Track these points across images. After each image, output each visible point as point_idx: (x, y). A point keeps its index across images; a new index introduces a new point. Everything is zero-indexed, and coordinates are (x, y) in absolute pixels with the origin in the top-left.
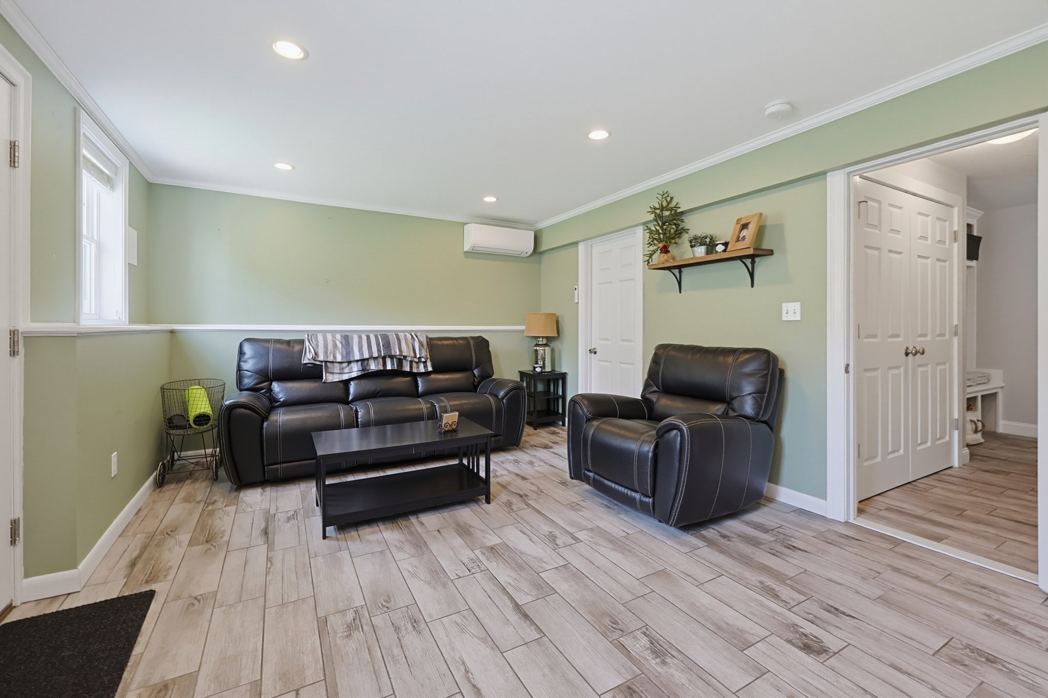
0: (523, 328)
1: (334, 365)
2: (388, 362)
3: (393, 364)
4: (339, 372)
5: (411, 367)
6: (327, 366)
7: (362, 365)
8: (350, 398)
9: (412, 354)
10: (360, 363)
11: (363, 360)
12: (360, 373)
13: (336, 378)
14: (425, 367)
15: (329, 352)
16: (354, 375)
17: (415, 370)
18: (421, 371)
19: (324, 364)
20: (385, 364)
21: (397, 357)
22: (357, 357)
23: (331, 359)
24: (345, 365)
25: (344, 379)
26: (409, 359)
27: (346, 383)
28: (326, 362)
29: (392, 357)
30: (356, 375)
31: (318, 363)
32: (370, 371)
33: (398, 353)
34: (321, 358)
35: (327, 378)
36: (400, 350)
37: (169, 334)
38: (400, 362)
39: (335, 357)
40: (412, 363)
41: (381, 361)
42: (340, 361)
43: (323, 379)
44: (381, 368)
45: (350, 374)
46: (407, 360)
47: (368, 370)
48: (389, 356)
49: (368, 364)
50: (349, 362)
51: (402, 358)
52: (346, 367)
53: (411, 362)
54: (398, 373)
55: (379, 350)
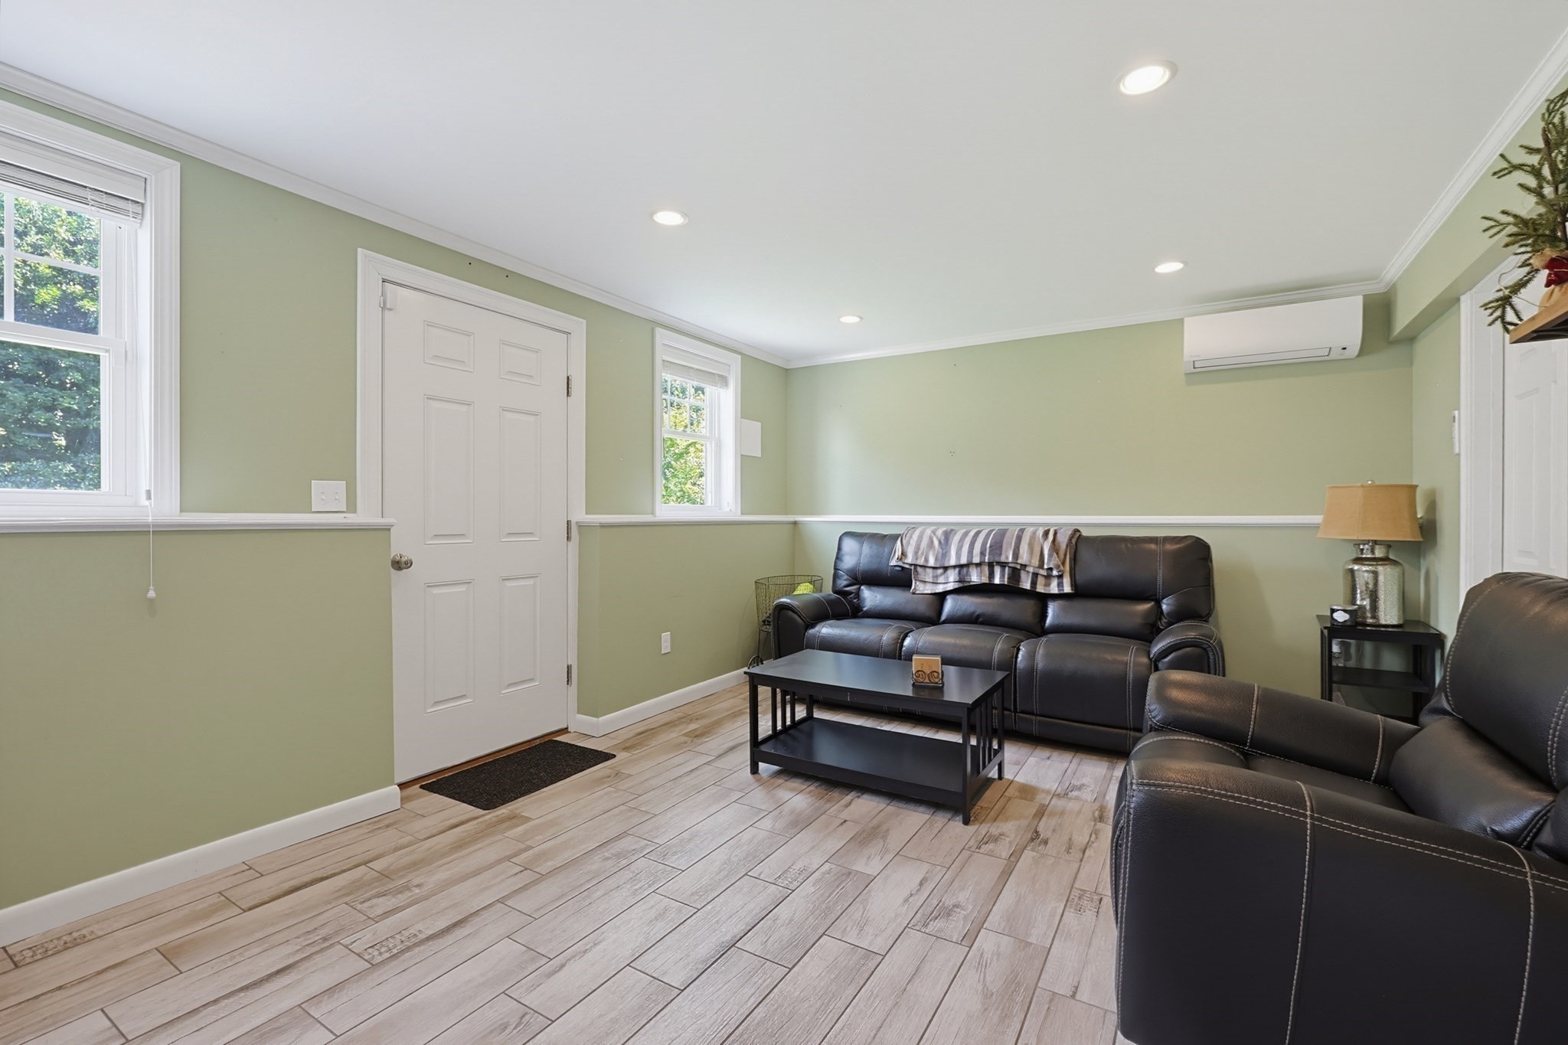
0: (1317, 519)
1: (925, 571)
2: (997, 570)
3: (1002, 576)
4: (931, 580)
5: (1034, 583)
6: (917, 571)
7: (959, 573)
8: (943, 618)
9: (1036, 562)
10: (957, 570)
11: (961, 566)
12: (957, 586)
13: (929, 589)
14: (1060, 585)
15: (920, 552)
16: (950, 587)
17: (1040, 589)
18: (1052, 592)
19: (913, 567)
20: (991, 575)
21: (1010, 565)
22: (953, 562)
23: (921, 562)
24: (940, 571)
25: (937, 591)
26: (1031, 570)
27: (941, 597)
28: (916, 565)
29: (1003, 565)
30: (952, 588)
31: (907, 566)
32: (972, 584)
33: (1010, 559)
34: (909, 559)
35: (917, 588)
36: (1016, 555)
37: (791, 526)
38: (1015, 574)
39: (926, 560)
40: (1037, 577)
41: (986, 569)
42: (933, 565)
43: (911, 587)
44: (985, 580)
45: (946, 585)
46: (1028, 572)
47: (969, 582)
48: (998, 563)
49: (967, 573)
50: (946, 568)
51: (1019, 567)
52: (942, 574)
53: (1035, 575)
54: (1010, 590)
55: (982, 554)
